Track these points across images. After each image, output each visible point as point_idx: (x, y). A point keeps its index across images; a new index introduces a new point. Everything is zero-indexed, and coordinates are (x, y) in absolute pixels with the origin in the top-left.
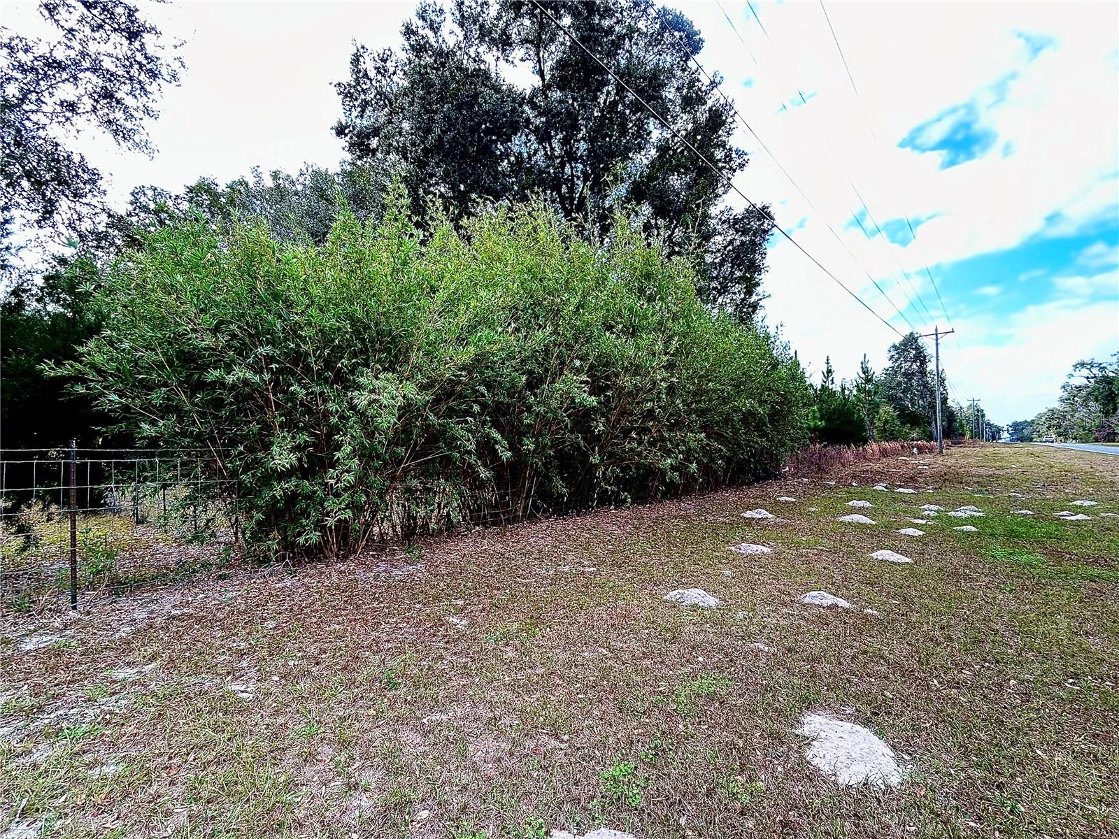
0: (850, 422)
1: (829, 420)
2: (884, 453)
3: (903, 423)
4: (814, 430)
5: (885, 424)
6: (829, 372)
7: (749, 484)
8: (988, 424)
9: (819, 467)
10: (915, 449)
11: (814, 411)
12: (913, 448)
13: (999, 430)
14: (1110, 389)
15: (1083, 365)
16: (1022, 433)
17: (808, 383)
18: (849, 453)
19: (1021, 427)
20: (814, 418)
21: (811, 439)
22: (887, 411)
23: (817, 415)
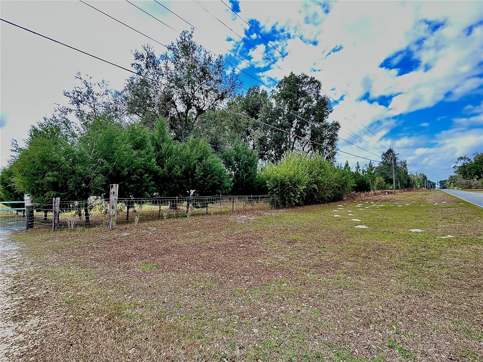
0: (365, 184)
1: (358, 184)
2: (375, 194)
3: (387, 183)
4: (353, 187)
5: (379, 184)
6: (358, 167)
7: (337, 201)
8: (429, 181)
9: (353, 198)
10: (387, 193)
11: (353, 181)
12: (386, 192)
13: (434, 184)
14: (465, 169)
15: (461, 158)
16: (443, 184)
17: (351, 171)
18: (363, 195)
19: (443, 183)
20: (353, 183)
21: (352, 190)
22: (379, 179)
23: (354, 182)
